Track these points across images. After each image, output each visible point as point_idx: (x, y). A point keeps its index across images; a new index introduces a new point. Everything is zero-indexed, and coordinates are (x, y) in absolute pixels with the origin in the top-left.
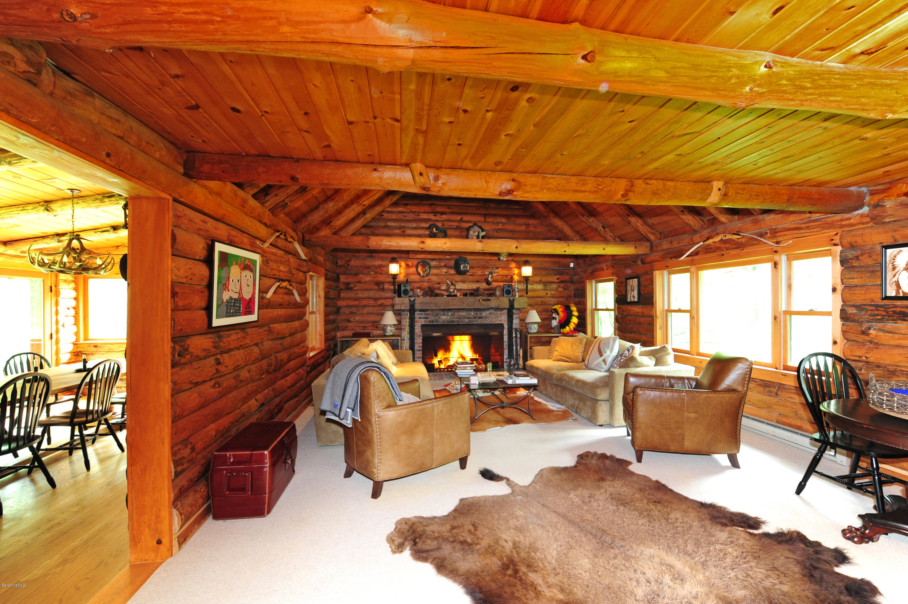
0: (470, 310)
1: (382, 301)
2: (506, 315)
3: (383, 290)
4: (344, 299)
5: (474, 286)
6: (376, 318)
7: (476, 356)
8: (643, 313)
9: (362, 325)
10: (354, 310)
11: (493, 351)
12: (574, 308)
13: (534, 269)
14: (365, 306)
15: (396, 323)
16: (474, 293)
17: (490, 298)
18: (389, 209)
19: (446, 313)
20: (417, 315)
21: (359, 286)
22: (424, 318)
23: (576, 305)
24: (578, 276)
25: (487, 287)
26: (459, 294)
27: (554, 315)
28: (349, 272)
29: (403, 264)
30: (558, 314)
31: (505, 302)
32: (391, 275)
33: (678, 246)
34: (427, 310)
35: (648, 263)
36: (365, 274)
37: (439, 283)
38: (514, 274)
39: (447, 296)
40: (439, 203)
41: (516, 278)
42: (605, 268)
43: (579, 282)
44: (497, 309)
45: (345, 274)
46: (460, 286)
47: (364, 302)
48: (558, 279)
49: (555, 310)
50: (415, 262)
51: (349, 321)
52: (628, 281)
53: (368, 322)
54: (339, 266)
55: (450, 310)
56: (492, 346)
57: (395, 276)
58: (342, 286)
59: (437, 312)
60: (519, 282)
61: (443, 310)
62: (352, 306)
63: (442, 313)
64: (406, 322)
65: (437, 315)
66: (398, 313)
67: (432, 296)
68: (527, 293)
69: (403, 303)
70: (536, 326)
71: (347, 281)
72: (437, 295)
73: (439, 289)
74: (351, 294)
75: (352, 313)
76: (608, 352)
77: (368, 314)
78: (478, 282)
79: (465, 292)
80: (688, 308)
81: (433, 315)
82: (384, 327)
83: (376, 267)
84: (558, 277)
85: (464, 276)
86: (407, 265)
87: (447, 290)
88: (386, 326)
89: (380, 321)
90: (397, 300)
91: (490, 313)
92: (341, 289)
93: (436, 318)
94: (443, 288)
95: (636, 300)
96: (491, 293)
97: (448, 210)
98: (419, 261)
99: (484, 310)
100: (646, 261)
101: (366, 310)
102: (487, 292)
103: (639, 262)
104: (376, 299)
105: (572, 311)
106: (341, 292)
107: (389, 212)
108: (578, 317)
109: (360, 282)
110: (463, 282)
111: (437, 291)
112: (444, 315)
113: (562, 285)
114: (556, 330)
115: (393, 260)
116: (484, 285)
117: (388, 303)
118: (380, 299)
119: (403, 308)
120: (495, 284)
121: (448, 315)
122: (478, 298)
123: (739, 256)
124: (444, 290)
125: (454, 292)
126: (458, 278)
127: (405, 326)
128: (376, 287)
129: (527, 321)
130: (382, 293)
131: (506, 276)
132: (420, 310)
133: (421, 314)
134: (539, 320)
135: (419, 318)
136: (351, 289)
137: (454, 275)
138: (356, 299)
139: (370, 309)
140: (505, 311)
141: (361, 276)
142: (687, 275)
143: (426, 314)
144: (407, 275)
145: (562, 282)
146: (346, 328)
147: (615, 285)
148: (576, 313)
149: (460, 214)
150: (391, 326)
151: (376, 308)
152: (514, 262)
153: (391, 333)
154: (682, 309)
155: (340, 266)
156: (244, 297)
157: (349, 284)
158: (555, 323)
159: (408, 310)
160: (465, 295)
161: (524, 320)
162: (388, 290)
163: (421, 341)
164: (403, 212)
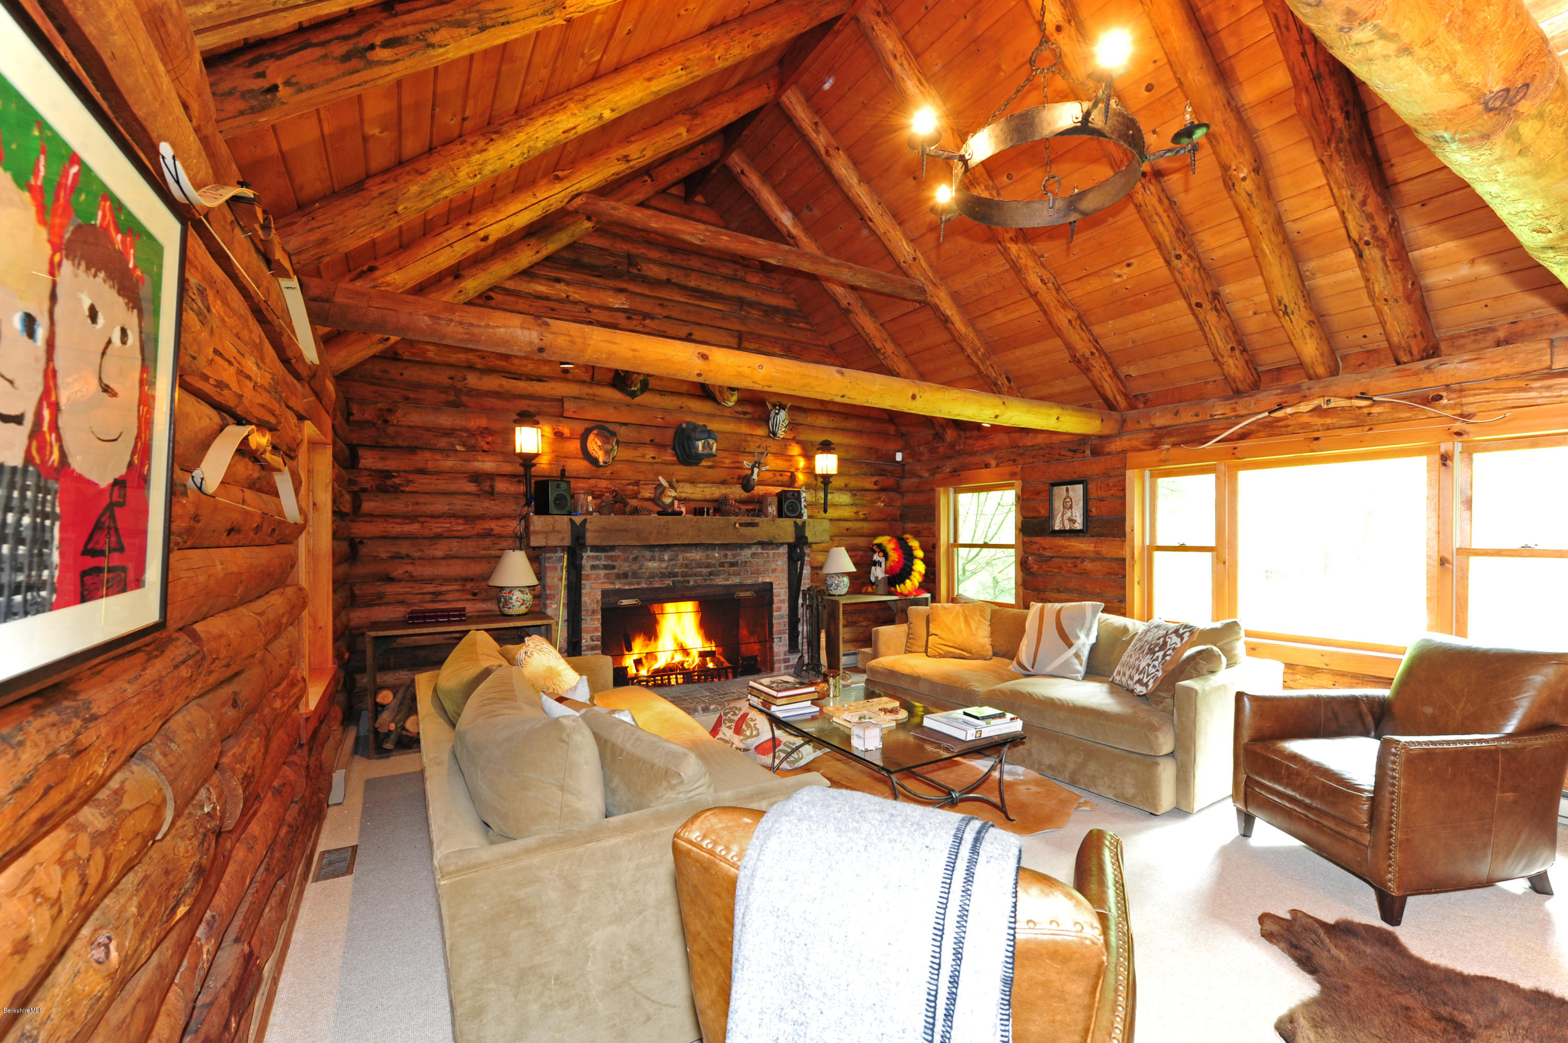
0: (713, 546)
1: (492, 525)
2: (785, 559)
3: (491, 493)
4: (372, 517)
5: (715, 492)
6: (476, 569)
7: (710, 647)
8: (1097, 553)
9: (430, 588)
10: (404, 548)
11: (744, 632)
12: (914, 544)
13: (841, 461)
14: (439, 537)
15: (533, 581)
16: (719, 507)
17: (757, 520)
18: (510, 285)
19: (657, 555)
20: (588, 559)
21: (422, 482)
22: (606, 567)
23: (917, 535)
24: (915, 480)
25: (745, 495)
26: (683, 509)
27: (876, 557)
28: (389, 443)
29: (548, 430)
30: (886, 555)
31: (786, 529)
32: (521, 455)
33: (1195, 419)
34: (612, 548)
35: (1108, 454)
36: (441, 451)
37: (637, 483)
38: (797, 469)
39: (659, 513)
40: (638, 290)
41: (801, 477)
42: (993, 463)
43: (918, 490)
44: (766, 544)
45: (376, 446)
46: (687, 490)
47: (437, 527)
48: (875, 483)
49: (880, 546)
50: (579, 428)
51: (389, 579)
52: (1056, 489)
53: (448, 580)
54: (357, 422)
55: (667, 547)
56: (741, 623)
57: (528, 460)
58: (365, 481)
59: (636, 552)
60: (808, 487)
61: (651, 547)
62: (397, 538)
63: (648, 554)
64: (558, 579)
65: (635, 559)
66: (536, 557)
67: (624, 513)
68: (825, 511)
69: (554, 531)
70: (846, 580)
71: (381, 465)
72: (635, 511)
73: (635, 496)
74: (398, 505)
75: (397, 557)
76: (1082, 636)
77: (446, 558)
78: (723, 482)
79: (697, 505)
80: (1212, 543)
81: (626, 560)
82: (499, 594)
83: (471, 433)
84: (875, 478)
85: (694, 468)
86: (558, 435)
87: (656, 500)
88: (511, 589)
89: (487, 577)
90: (538, 522)
91: (754, 555)
92: (364, 490)
93: (635, 567)
94: (647, 495)
95: (1078, 526)
96: (756, 507)
97: (658, 310)
98: (587, 425)
99: (742, 546)
100: (1107, 450)
101: (440, 550)
102: (744, 507)
103: (1088, 452)
104: (469, 518)
105: (911, 549)
106: (364, 496)
107: (508, 292)
108: (923, 560)
109: (422, 472)
110: (692, 482)
111: (634, 502)
112: (652, 559)
113: (883, 496)
114: (882, 587)
115: (527, 418)
116: (737, 492)
117: (509, 530)
118: (482, 517)
119: (554, 541)
120: (759, 490)
121: (662, 560)
122: (733, 519)
123: (1361, 442)
124: (649, 499)
125: (672, 504)
126: (684, 471)
127: (556, 588)
128: (471, 487)
129: (828, 570)
130: (486, 504)
131: (781, 472)
132: (595, 548)
133: (597, 558)
134: (852, 569)
135: (593, 567)
136: (396, 490)
137: (673, 464)
138: (411, 518)
139: (454, 543)
140: (784, 550)
141: (427, 455)
142: (1210, 478)
143: (610, 558)
144: (558, 457)
145: (882, 490)
146: (378, 600)
147: (1018, 498)
148: (919, 553)
149: (686, 322)
150: (521, 589)
151: (470, 543)
152: (798, 442)
153: (523, 609)
154: (1188, 544)
155: (362, 424)
156: (78, 463)
157: (386, 474)
158: (878, 573)
159: (563, 549)
160: (698, 512)
161: (821, 568)
162: (505, 496)
163: (598, 624)
164: (547, 298)
